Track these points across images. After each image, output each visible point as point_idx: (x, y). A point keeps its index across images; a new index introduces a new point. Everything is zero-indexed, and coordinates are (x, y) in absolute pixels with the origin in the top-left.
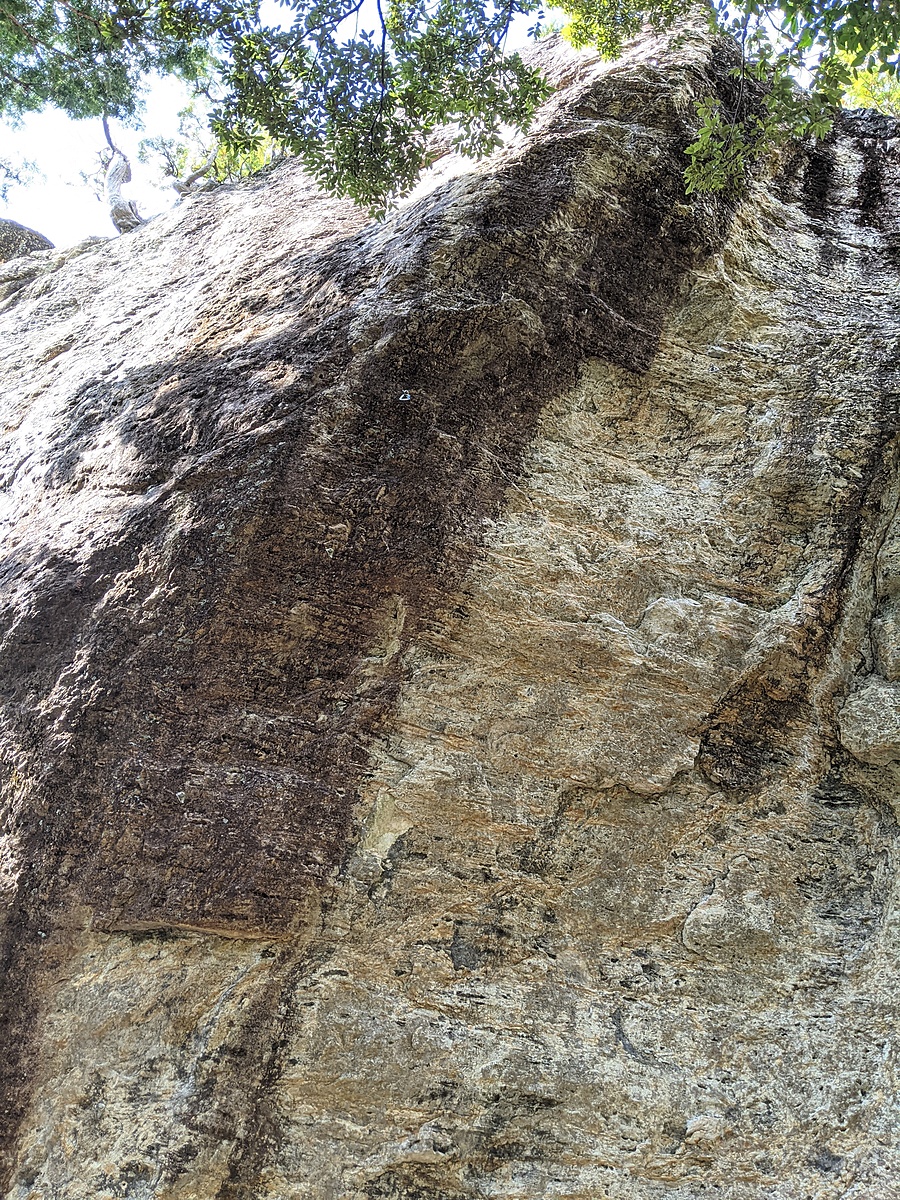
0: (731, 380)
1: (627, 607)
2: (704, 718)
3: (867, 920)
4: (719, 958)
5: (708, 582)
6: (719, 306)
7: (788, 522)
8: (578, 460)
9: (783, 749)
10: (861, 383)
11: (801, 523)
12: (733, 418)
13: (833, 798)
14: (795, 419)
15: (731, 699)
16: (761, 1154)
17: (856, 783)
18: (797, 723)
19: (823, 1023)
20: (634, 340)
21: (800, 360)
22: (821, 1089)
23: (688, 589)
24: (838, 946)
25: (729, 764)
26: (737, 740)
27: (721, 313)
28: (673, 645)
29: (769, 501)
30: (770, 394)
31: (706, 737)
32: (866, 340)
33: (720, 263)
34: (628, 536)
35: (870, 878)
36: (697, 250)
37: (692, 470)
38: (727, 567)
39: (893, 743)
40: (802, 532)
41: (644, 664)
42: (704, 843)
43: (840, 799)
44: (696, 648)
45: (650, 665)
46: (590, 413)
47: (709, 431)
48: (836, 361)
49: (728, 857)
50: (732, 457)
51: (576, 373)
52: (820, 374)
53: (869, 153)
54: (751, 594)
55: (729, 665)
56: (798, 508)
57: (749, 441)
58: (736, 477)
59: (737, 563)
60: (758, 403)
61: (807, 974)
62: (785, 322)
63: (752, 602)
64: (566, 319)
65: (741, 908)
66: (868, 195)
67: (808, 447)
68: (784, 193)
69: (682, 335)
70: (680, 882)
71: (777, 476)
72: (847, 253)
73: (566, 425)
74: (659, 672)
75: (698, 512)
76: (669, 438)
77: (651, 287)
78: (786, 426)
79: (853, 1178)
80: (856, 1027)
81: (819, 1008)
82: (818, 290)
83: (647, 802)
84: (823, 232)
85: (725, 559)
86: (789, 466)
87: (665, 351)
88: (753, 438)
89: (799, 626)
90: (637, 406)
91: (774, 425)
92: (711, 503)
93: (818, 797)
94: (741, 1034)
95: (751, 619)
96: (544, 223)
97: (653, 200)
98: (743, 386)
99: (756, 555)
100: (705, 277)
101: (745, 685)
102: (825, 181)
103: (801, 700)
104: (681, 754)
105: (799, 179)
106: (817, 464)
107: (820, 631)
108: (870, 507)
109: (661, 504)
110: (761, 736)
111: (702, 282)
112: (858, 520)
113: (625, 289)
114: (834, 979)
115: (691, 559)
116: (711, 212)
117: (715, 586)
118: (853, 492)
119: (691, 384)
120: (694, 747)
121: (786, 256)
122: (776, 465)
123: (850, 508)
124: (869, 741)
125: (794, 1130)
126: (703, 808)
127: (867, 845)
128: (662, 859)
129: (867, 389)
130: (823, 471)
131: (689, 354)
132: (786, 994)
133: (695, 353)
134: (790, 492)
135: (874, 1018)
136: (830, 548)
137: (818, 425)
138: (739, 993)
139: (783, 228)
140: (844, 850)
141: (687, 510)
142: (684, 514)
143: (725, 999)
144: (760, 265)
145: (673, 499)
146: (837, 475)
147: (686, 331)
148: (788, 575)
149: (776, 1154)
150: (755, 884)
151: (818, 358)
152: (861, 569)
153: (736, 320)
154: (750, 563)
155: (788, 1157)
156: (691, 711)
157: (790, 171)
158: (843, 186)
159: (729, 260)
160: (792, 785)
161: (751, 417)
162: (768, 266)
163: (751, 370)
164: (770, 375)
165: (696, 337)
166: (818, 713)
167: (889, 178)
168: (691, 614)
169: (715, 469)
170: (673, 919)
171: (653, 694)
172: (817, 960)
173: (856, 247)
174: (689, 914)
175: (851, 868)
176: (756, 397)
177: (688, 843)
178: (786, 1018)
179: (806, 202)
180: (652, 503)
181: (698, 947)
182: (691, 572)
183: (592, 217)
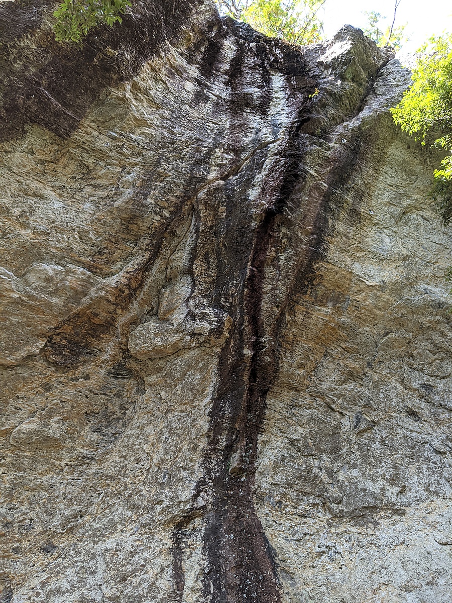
0: (117, 152)
1: (18, 266)
2: (51, 329)
3: (116, 434)
4: (28, 449)
5: (73, 258)
6: (120, 111)
7: (128, 233)
8: (12, 180)
9: (96, 348)
10: (182, 168)
11: (135, 235)
12: (113, 173)
13: (118, 374)
14: (144, 180)
15: (69, 321)
16: (16, 545)
17: (131, 368)
18: (108, 336)
19: (75, 482)
20: (64, 118)
21: (156, 150)
22: (60, 514)
23: (59, 261)
24: (96, 446)
25: (61, 354)
26: (69, 342)
27: (120, 115)
28: (42, 289)
29: (119, 221)
30: (136, 164)
31: (51, 338)
32: (193, 146)
33: (128, 87)
34: (29, 227)
35: (125, 414)
36: (115, 77)
37: (82, 197)
38: (86, 252)
39: (148, 350)
40: (135, 240)
41: (20, 297)
42: (37, 392)
43: (121, 375)
44: (55, 292)
45: (24, 298)
46: (29, 155)
47: (98, 178)
48: (174, 154)
49: (49, 400)
50: (106, 194)
51: (22, 130)
52: (163, 159)
53: (240, 47)
54: (96, 268)
55: (73, 303)
56: (134, 227)
57: (118, 187)
58: (105, 205)
59: (93, 251)
60: (128, 167)
61: (75, 458)
62: (156, 127)
63: (96, 272)
64: (19, 98)
65: (47, 425)
66: (235, 70)
67: (145, 196)
68: (190, 58)
69: (95, 122)
70: (16, 411)
71: (125, 208)
72: (210, 98)
73: (10, 158)
74: (28, 303)
75: (77, 220)
76: (75, 177)
77: (82, 91)
78: (138, 183)
79: (59, 556)
80: (91, 485)
81: (76, 475)
82: (184, 114)
83: (6, 369)
84: (202, 84)
85: (86, 247)
86: (133, 204)
87: (83, 129)
88: (121, 186)
89: (115, 288)
90: (60, 156)
91: (133, 182)
92: (87, 217)
93: (110, 373)
94: (28, 487)
95: (92, 281)
96: (16, 39)
97: (94, 42)
98: (122, 157)
99: (105, 248)
100: (116, 93)
101: (78, 314)
102: (214, 57)
103: (111, 325)
104: (31, 346)
105: (201, 52)
106: (147, 206)
107: (127, 292)
108: (169, 233)
109: (56, 212)
110: (84, 341)
111: (113, 95)
112: (161, 239)
113: (65, 89)
114: (88, 461)
115: (65, 245)
116: (129, 58)
117: (77, 261)
118: (162, 224)
119: (93, 150)
120: (41, 343)
121: (174, 92)
122: (127, 203)
123: (159, 232)
124: (137, 348)
125: (39, 533)
126: (40, 374)
127: (128, 398)
128: (10, 398)
129: (184, 172)
130: (149, 210)
131: (96, 134)
132: (60, 468)
133: (100, 133)
134: (131, 218)
135: (101, 481)
136: (145, 250)
137: (154, 186)
138: (34, 467)
139: (181, 77)
140: (115, 399)
141: (71, 218)
142: (68, 220)
143: (26, 469)
144: (156, 93)
145: (65, 211)
146: (156, 213)
147: (98, 120)
148: (120, 261)
149: (25, 544)
150: (60, 414)
151: (166, 150)
152: (159, 263)
153: (128, 120)
154: (100, 252)
155: (31, 546)
156: (43, 325)
157: (197, 47)
158: (223, 62)
159: (135, 86)
160: (97, 366)
161: (123, 174)
162: (160, 95)
163: (129, 149)
164: (139, 154)
165: (103, 125)
166: (119, 332)
167: (246, 63)
168: (57, 274)
169: (95, 199)
170: (6, 429)
171: (21, 314)
172: (82, 452)
173: (216, 96)
174: (16, 427)
175: (117, 408)
176: (128, 164)
177: (27, 392)
178: (56, 479)
179: (202, 65)
180: (50, 211)
181: (17, 444)
182: (63, 252)
183: (51, 43)
